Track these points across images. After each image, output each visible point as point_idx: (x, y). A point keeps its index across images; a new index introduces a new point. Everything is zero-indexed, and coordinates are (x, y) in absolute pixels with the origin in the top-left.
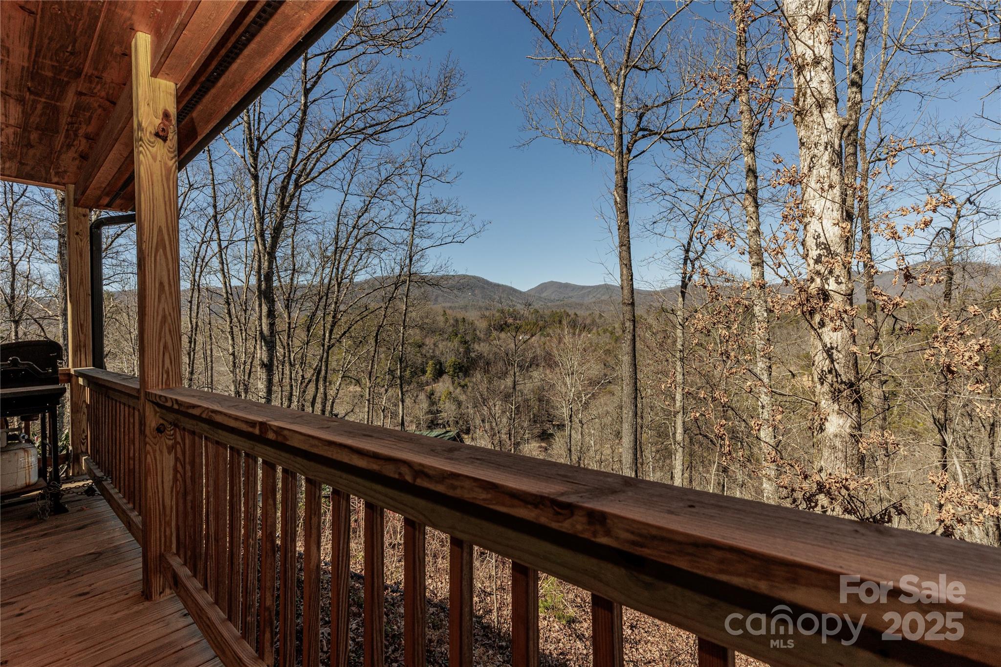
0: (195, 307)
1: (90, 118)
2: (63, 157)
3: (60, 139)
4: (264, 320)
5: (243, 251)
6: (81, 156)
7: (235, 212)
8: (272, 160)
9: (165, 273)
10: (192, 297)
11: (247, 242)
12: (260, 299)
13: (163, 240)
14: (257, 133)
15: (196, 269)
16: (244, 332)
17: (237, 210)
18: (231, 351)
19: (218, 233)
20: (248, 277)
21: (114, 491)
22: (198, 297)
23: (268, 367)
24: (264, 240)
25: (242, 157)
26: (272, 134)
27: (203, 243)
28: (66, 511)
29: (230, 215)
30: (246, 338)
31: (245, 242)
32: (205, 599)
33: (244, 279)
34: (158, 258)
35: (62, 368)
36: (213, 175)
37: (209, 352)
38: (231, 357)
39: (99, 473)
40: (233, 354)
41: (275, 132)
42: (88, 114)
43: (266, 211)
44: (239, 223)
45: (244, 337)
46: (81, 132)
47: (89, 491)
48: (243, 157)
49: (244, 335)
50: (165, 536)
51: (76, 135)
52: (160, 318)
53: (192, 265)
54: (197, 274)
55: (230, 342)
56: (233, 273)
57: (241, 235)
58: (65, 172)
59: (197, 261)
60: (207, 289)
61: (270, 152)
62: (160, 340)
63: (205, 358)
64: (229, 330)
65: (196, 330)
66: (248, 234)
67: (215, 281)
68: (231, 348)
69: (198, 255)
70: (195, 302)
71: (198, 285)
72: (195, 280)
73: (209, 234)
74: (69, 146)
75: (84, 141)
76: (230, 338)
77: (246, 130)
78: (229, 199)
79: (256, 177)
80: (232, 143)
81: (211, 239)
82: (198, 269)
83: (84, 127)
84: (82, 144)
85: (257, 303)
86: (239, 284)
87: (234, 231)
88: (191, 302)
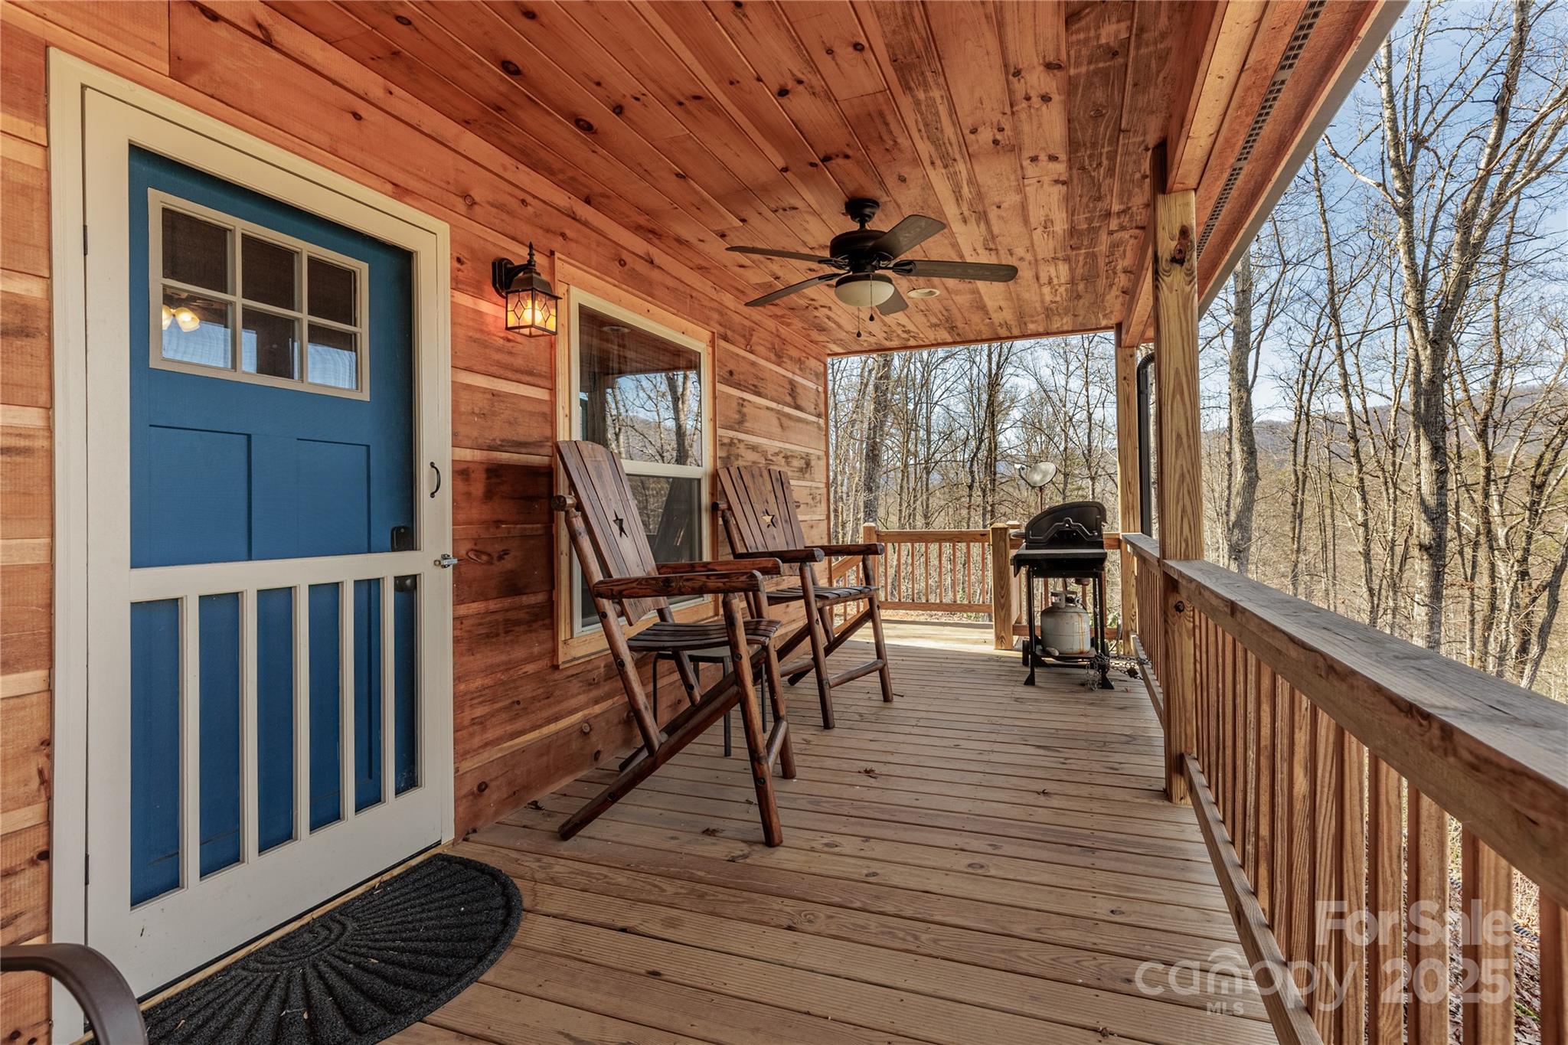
0: (1301, 449)
1: (1125, 251)
2: (1108, 297)
3: (1102, 282)
4: (1425, 465)
5: (1389, 346)
6: (1123, 292)
7: (1373, 281)
8: (1446, 163)
9: (1183, 423)
10: (1297, 433)
11: (1396, 328)
12: (1417, 428)
13: (1180, 384)
14: (1411, 129)
15: (1303, 389)
16: (1390, 485)
17: (1378, 277)
18: (1360, 519)
19: (1337, 325)
20: (1398, 391)
21: (1152, 677)
22: (1307, 433)
23: (1435, 551)
24: (1423, 321)
25: (1379, 185)
26: (1445, 118)
27: (1315, 344)
28: (1112, 688)
29: (1363, 288)
30: (1396, 496)
31: (1392, 330)
32: (1214, 813)
33: (1391, 393)
34: (1175, 406)
35: (1106, 530)
36: (1327, 233)
37: (1328, 520)
38: (1361, 530)
39: (1143, 656)
40: (1365, 525)
41: (1452, 110)
42: (1122, 249)
43: (1433, 263)
44: (1382, 300)
45: (1392, 496)
46: (1119, 268)
47: (1132, 673)
48: (1382, 185)
49: (1391, 491)
50: (1186, 735)
51: (1115, 273)
52: (1177, 476)
53: (1297, 383)
54: (1305, 397)
55: (1359, 504)
56: (1369, 387)
57: (1386, 316)
58: (1112, 312)
59: (1304, 376)
60: (1325, 419)
61: (1441, 152)
62: (1178, 502)
63: (1322, 530)
64: (1357, 484)
65: (1304, 485)
66: (1398, 313)
67: (1336, 404)
68: (1360, 514)
69: (1307, 366)
70: (1302, 440)
71: (1307, 415)
72: (1301, 407)
73: (1324, 330)
74: (1111, 286)
75: (1122, 276)
76: (1358, 497)
77: (1388, 133)
78: (1360, 261)
79: (1406, 212)
80: (1360, 167)
81: (1328, 338)
82: (1307, 388)
83: (1120, 262)
84: (1122, 280)
85: (1413, 435)
86: (1381, 402)
87: (1373, 312)
88: (1295, 441)
